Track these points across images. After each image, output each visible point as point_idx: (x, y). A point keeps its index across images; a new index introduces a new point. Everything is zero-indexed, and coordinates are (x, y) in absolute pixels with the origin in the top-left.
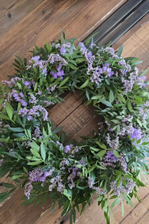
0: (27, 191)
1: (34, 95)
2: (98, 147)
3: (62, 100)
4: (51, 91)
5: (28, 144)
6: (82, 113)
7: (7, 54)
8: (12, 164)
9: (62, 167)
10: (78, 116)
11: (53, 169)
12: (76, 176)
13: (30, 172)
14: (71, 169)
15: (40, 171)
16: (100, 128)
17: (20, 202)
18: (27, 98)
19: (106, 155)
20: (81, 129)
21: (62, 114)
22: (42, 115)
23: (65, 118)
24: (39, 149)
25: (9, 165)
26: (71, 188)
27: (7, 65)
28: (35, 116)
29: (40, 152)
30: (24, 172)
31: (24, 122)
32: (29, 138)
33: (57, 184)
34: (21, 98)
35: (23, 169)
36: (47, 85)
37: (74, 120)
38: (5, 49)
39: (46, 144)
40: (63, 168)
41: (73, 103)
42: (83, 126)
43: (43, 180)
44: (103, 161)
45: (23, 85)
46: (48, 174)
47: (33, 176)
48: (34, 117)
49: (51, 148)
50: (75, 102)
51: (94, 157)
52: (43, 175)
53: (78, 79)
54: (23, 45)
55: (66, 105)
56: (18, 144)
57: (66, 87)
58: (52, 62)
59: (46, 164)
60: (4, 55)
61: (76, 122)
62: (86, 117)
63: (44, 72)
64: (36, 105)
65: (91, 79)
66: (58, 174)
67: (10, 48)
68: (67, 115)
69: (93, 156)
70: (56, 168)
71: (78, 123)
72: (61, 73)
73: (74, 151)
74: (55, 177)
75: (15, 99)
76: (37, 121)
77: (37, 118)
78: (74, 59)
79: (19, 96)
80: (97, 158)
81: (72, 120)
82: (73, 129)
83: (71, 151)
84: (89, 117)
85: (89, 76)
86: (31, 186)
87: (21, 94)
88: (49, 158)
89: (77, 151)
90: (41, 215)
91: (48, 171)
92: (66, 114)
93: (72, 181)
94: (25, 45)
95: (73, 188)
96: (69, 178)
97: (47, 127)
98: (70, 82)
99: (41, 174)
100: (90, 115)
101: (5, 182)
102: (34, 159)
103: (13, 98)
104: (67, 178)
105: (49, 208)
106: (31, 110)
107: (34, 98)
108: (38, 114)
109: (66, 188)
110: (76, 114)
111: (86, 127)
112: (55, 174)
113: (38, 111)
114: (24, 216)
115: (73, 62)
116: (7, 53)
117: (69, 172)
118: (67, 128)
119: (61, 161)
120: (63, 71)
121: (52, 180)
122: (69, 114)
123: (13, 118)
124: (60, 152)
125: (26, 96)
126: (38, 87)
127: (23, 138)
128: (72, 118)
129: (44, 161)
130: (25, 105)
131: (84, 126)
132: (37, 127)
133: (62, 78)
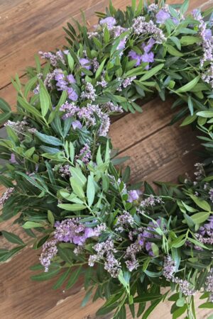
0: (44, 257)
1: (94, 84)
2: (192, 204)
3: (139, 109)
4: (122, 86)
5: (66, 170)
6: (165, 141)
7: (54, 18)
8: (27, 201)
9: (119, 225)
10: (157, 145)
11: (103, 227)
12: (144, 249)
13: (58, 222)
14: (135, 233)
15: (78, 224)
16: (196, 174)
17: (26, 272)
18: (80, 87)
19: (207, 222)
20: (157, 168)
21: (130, 136)
22: (100, 125)
23: (133, 143)
24: (84, 183)
25: (23, 201)
26: (131, 270)
27: (51, 36)
28: (87, 123)
29: (85, 190)
30: (47, 219)
31: (66, 129)
32: (70, 159)
33: (105, 255)
34: (69, 85)
35: (46, 213)
36: (119, 72)
37: (148, 151)
38: (54, 9)
39: (99, 177)
40: (121, 229)
41: (152, 122)
42: (161, 165)
43: (80, 242)
44: (199, 232)
45: (76, 63)
46: (91, 234)
47: (63, 231)
48: (84, 124)
49: (105, 187)
50: (155, 120)
51: (183, 222)
52: (82, 233)
53: (179, 73)
54: (85, 8)
55: (139, 122)
56: (47, 165)
57: (152, 84)
58: (139, 30)
59: (91, 215)
60: (50, 18)
61: (151, 155)
62: (171, 150)
63: (120, 46)
64: (93, 103)
65: (204, 77)
66: (110, 238)
67: (62, 9)
68: (138, 140)
69: (183, 218)
70: (107, 225)
71: (154, 159)
72: (147, 58)
73: (146, 203)
74: (105, 241)
75: (57, 85)
76: (89, 135)
77: (90, 129)
78: (180, 36)
79: (66, 80)
80: (190, 225)
81: (144, 150)
82: (142, 166)
83: (139, 202)
84: (176, 152)
85: (201, 71)
86: (55, 249)
87: (71, 78)
88: (99, 205)
89: (152, 203)
90: (58, 304)
91: (93, 228)
92: (137, 137)
93: (133, 256)
94: (89, 8)
95: (134, 270)
96: (129, 250)
97: (105, 149)
98: (163, 76)
99: (80, 229)
100: (177, 149)
101: (9, 231)
102: (73, 198)
103: (55, 82)
104: (125, 250)
105: (74, 294)
106: (84, 109)
107: (93, 91)
108: (93, 120)
109: (122, 269)
110: (154, 141)
111: (167, 167)
112: (103, 237)
113: (94, 115)
114: (28, 297)
115: (175, 40)
116: (54, 15)
117: (131, 238)
118: (133, 162)
119: (119, 214)
120: (152, 54)
121: (99, 247)
122: (140, 139)
123: (47, 116)
124: (119, 199)
125: (79, 83)
126: (102, 74)
127: (59, 156)
128: (145, 147)
129: (89, 207)
130: (73, 99)
131: (164, 165)
132: (86, 145)
133: (147, 67)
